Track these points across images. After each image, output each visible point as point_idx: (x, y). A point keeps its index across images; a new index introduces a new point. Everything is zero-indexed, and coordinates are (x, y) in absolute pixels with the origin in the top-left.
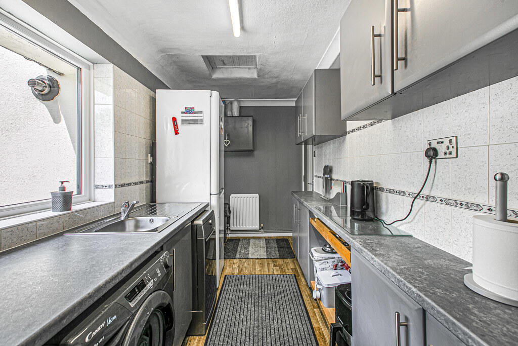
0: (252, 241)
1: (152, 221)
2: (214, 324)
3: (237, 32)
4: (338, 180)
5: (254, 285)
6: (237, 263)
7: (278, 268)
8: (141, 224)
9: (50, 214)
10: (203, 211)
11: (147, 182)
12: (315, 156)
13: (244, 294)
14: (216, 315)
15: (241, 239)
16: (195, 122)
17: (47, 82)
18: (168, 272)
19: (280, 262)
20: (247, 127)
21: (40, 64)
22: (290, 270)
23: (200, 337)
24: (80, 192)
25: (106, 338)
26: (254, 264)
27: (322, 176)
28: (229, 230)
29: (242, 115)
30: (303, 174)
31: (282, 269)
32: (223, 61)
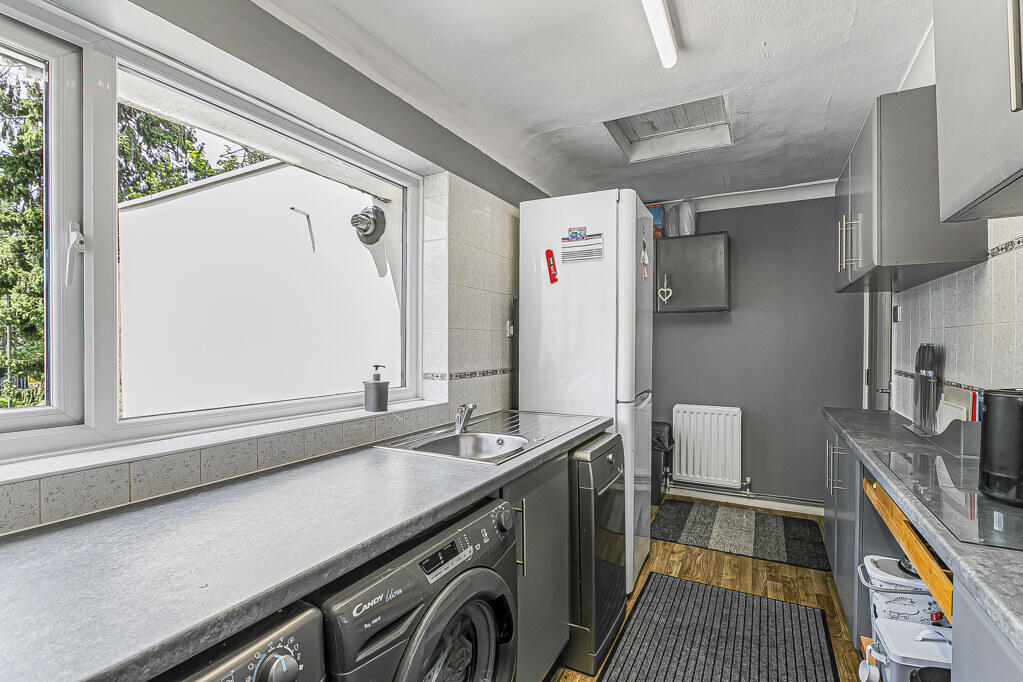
0: (721, 512)
1: (501, 442)
2: (614, 661)
3: (668, 56)
4: (959, 386)
5: (712, 609)
6: (680, 552)
7: (779, 585)
8: (484, 447)
9: (362, 413)
10: (599, 433)
11: (504, 371)
12: (896, 321)
13: (686, 622)
14: (620, 646)
15: (696, 504)
16: (588, 255)
17: (371, 216)
18: (505, 540)
19: (788, 572)
20: (713, 257)
21: (363, 191)
22: (813, 598)
23: (584, 676)
24: (404, 384)
25: (385, 620)
26: (719, 563)
27: (914, 372)
28: (671, 479)
29: (703, 230)
30: (866, 366)
31: (790, 589)
32: (652, 123)
